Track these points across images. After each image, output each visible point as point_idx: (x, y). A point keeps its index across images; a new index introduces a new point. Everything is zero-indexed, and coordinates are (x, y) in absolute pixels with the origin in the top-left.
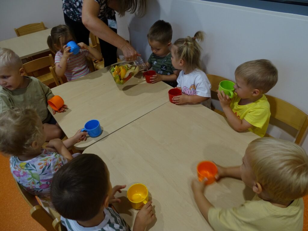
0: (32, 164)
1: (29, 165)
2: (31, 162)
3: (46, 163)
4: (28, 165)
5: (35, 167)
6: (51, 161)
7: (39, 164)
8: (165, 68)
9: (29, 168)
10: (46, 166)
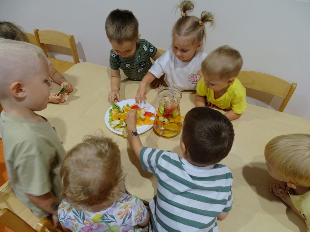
0: (111, 215)
1: (107, 216)
2: (109, 212)
3: (126, 212)
4: (105, 217)
5: (114, 218)
6: (131, 208)
7: (119, 214)
8: (144, 63)
9: (106, 220)
10: (127, 215)
